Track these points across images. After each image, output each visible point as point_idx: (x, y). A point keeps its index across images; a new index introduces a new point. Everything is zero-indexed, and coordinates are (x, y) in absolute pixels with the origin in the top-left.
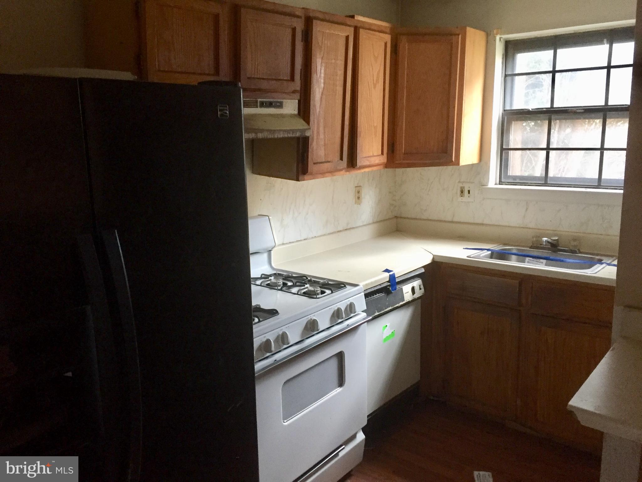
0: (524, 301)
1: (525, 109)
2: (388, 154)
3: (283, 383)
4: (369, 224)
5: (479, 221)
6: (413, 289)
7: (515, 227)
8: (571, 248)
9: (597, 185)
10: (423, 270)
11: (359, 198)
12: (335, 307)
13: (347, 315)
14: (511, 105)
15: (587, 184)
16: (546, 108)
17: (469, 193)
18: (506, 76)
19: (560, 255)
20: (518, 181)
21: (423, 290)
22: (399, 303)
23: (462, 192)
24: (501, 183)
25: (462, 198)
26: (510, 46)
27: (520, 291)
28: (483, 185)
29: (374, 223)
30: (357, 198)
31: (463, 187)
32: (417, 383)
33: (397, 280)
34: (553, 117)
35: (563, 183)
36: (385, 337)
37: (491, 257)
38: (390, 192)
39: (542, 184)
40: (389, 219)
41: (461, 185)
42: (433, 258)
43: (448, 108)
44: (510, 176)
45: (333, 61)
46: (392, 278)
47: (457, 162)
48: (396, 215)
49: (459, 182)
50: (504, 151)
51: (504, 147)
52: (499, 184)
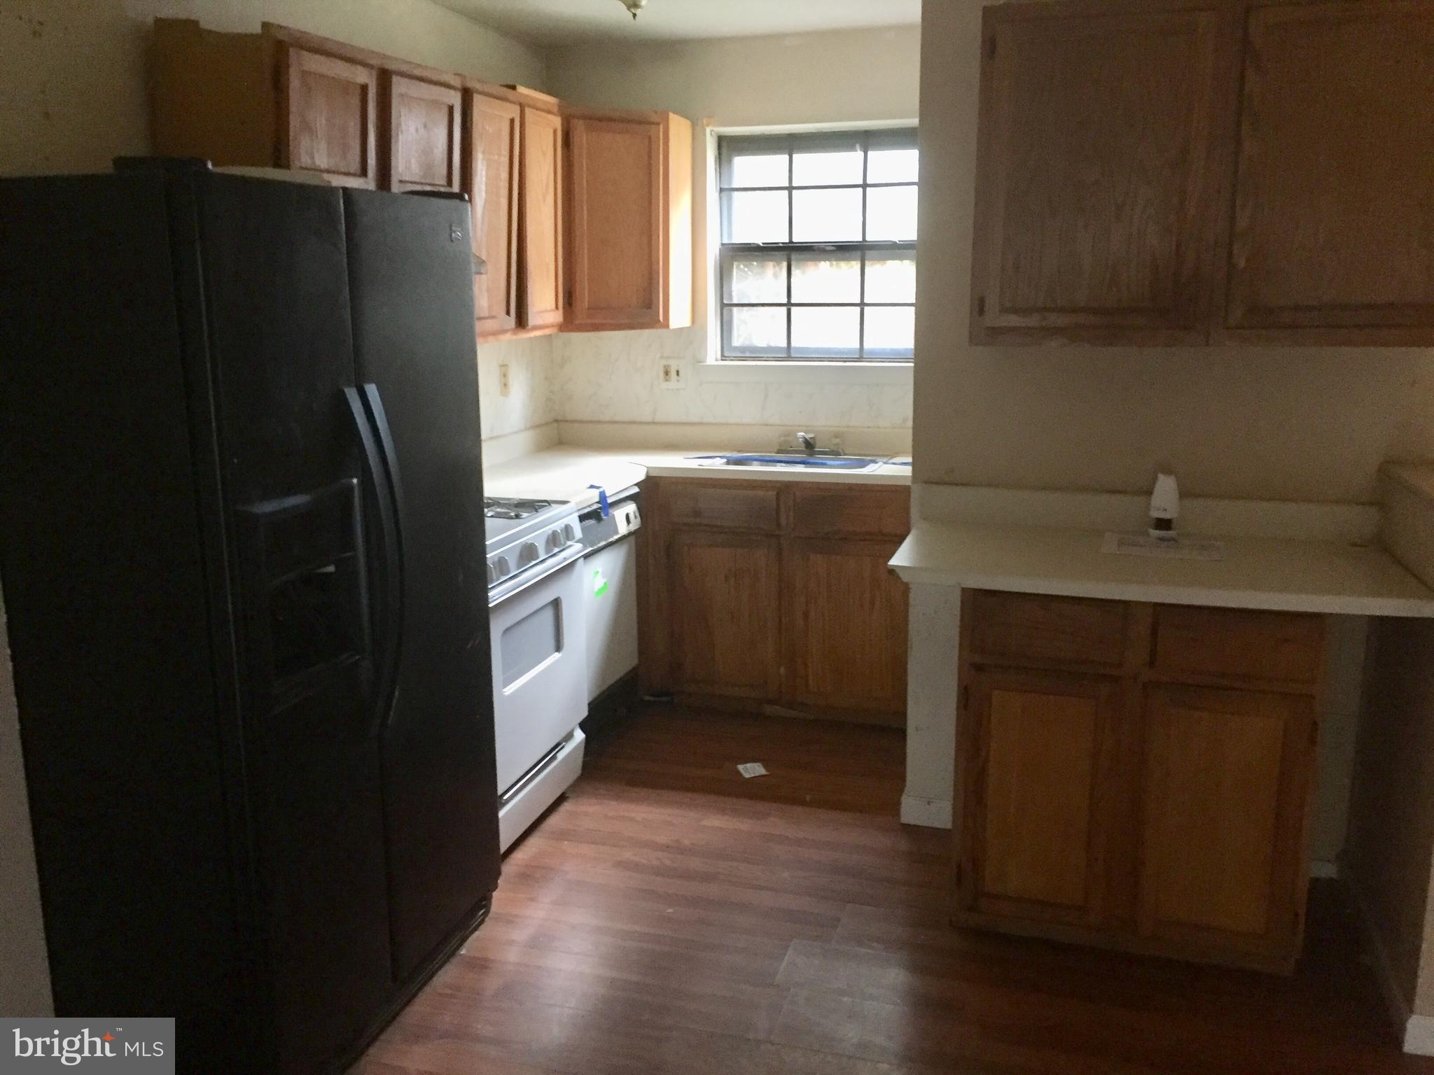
0: (783, 521)
1: (754, 244)
2: (564, 308)
3: (502, 632)
4: (521, 431)
5: (696, 420)
6: (627, 516)
7: (749, 425)
8: (832, 448)
9: (858, 357)
10: (636, 490)
11: (505, 385)
12: (549, 529)
13: (548, 550)
14: (730, 235)
15: (845, 356)
16: (783, 243)
17: (678, 375)
18: (721, 190)
19: (819, 458)
20: (747, 355)
21: (639, 519)
22: (612, 537)
23: (667, 373)
24: (724, 358)
25: (668, 383)
26: (724, 144)
27: (778, 505)
28: (698, 361)
29: (526, 429)
30: (502, 384)
31: (669, 366)
32: (634, 669)
33: (610, 501)
34: (793, 257)
35: (813, 356)
36: (596, 590)
37: (728, 463)
38: (546, 378)
39: (785, 357)
40: (547, 424)
41: (664, 362)
42: (647, 472)
43: (650, 236)
44: (736, 348)
45: (496, 157)
46: (603, 497)
47: (666, 325)
48: (556, 418)
49: (662, 357)
50: (725, 306)
51: (725, 302)
52: (722, 360)
